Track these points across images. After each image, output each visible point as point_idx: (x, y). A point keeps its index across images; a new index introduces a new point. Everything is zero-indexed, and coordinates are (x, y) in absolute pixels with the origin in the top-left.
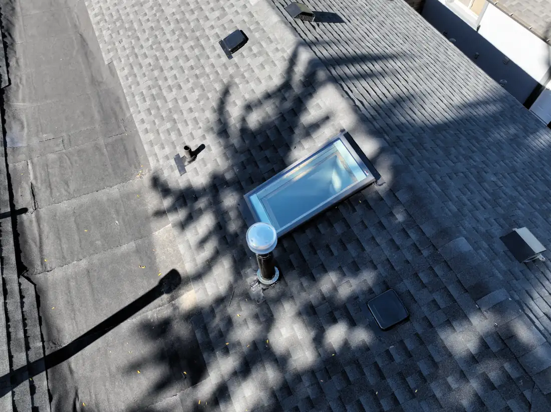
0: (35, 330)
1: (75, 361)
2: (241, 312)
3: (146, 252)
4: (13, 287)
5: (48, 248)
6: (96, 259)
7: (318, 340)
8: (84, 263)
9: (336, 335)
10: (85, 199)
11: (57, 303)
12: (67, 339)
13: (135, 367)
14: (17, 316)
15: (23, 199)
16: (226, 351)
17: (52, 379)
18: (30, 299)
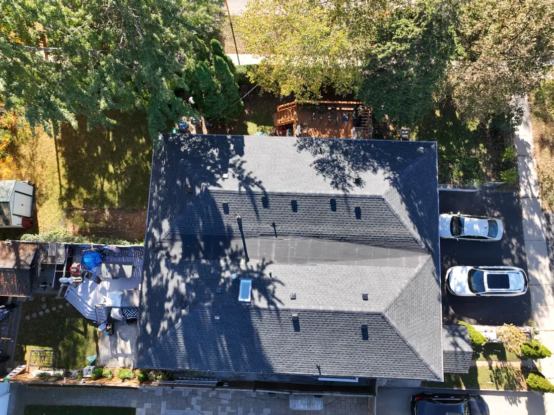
0: (249, 235)
1: (241, 241)
2: (235, 268)
3: (255, 257)
4: (259, 233)
5: (265, 240)
6: (259, 248)
7: (224, 278)
8: (259, 245)
9: (222, 281)
10: (274, 249)
11: (253, 239)
12: (245, 240)
13: (237, 247)
14: (252, 233)
15: (279, 237)
16: (231, 263)
17: (240, 237)
18: (255, 235)
